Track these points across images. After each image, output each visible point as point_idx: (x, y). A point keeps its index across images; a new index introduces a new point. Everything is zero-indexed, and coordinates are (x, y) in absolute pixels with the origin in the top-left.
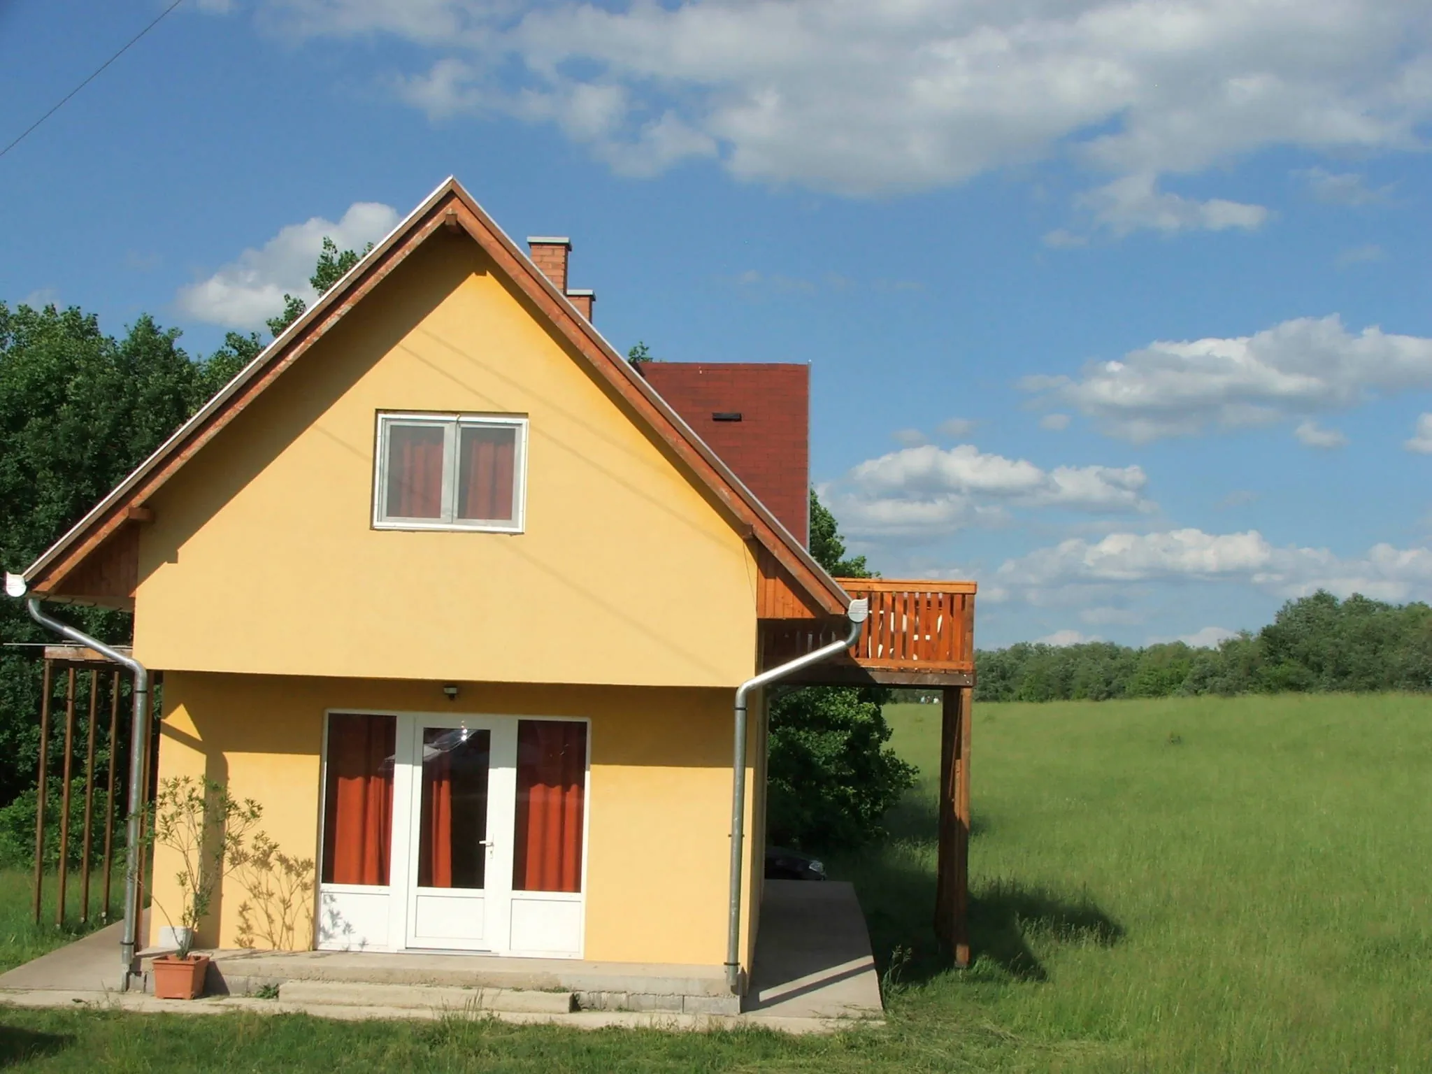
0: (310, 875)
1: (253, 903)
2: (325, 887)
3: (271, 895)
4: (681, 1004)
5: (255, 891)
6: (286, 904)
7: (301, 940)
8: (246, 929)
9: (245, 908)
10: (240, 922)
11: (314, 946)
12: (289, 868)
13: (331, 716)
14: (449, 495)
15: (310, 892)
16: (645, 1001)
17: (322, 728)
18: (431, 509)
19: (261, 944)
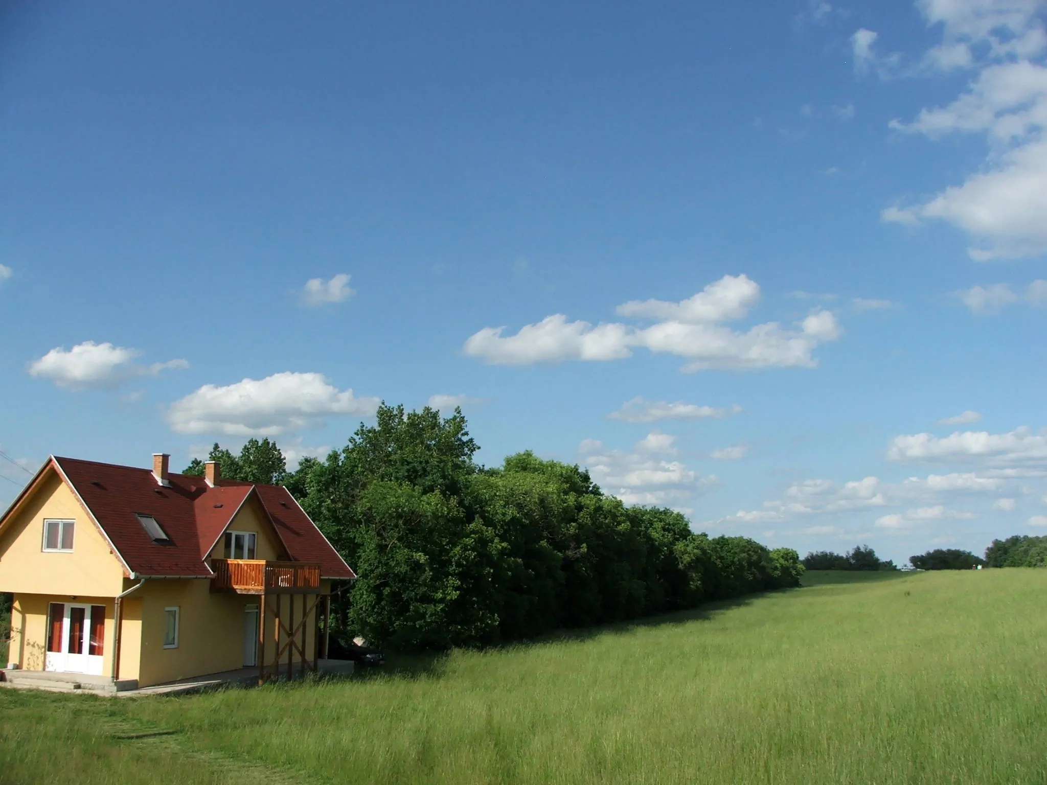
0: (43, 650)
1: (31, 657)
2: (48, 653)
3: (34, 655)
4: (103, 688)
5: (31, 654)
6: (38, 658)
7: (40, 668)
8: (29, 665)
9: (29, 658)
10: (28, 662)
11: (44, 670)
12: (39, 648)
13: (51, 604)
14: (59, 544)
15: (43, 655)
16: (96, 687)
17: (48, 608)
18: (55, 547)
19: (32, 669)
